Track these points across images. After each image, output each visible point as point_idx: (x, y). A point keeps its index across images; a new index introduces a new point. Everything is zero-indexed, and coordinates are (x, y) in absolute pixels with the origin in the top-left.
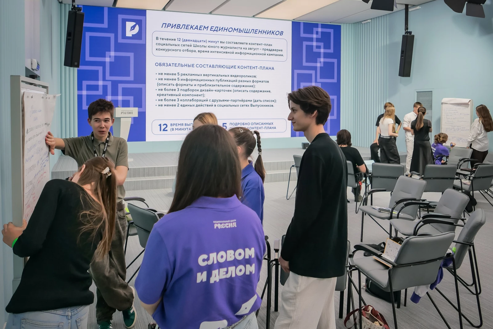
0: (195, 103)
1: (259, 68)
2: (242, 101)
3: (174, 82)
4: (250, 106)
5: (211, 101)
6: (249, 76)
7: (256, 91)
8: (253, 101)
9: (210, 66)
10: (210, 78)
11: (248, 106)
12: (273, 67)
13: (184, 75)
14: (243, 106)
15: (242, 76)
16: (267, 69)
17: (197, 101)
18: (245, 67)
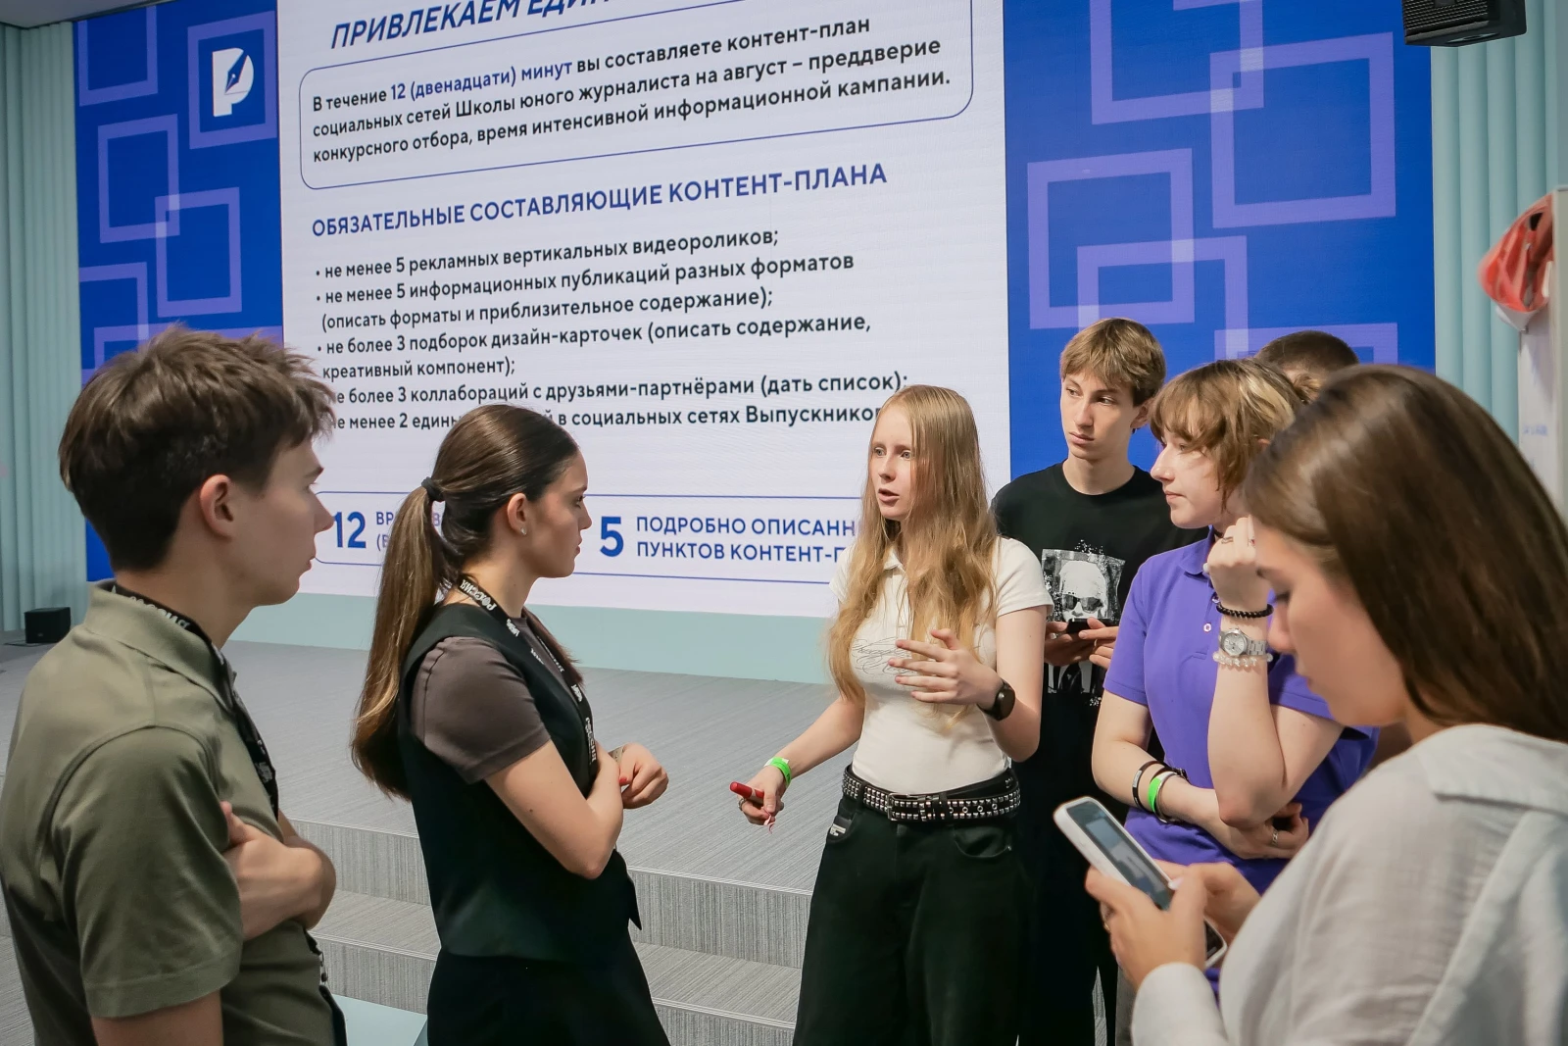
1: (787, 183)
2: (698, 388)
3: (384, 308)
4: (742, 416)
5: (544, 392)
6: (732, 241)
7: (777, 326)
8: (757, 386)
9: (533, 207)
10: (538, 269)
11: (730, 417)
12: (878, 167)
13: (423, 265)
14: (703, 417)
15: (693, 244)
16: (840, 185)
17: (481, 395)
18: (712, 185)
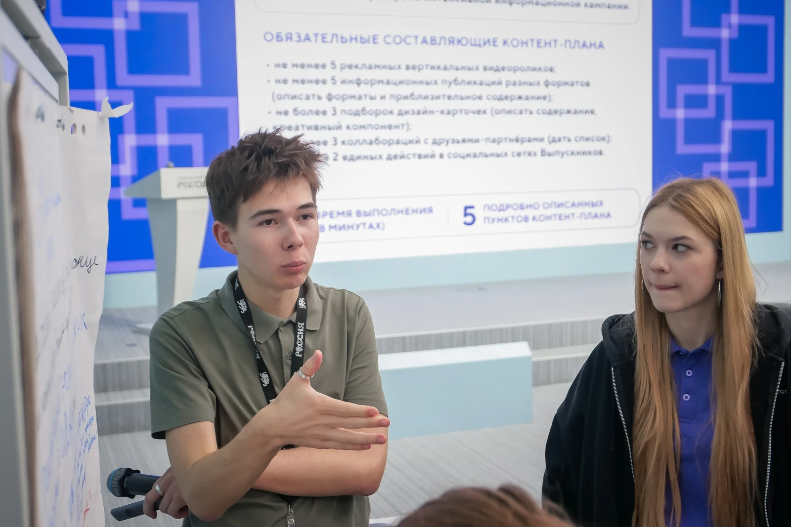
0: (385, 150)
1: (561, 44)
2: (517, 140)
3: (322, 90)
4: (539, 153)
5: (430, 141)
6: (534, 69)
7: (556, 111)
8: (546, 140)
9: (424, 41)
10: (427, 75)
11: (533, 154)
12: (601, 42)
13: (350, 67)
14: (519, 155)
15: (515, 70)
16: (585, 48)
17: (390, 143)
18: (525, 41)
